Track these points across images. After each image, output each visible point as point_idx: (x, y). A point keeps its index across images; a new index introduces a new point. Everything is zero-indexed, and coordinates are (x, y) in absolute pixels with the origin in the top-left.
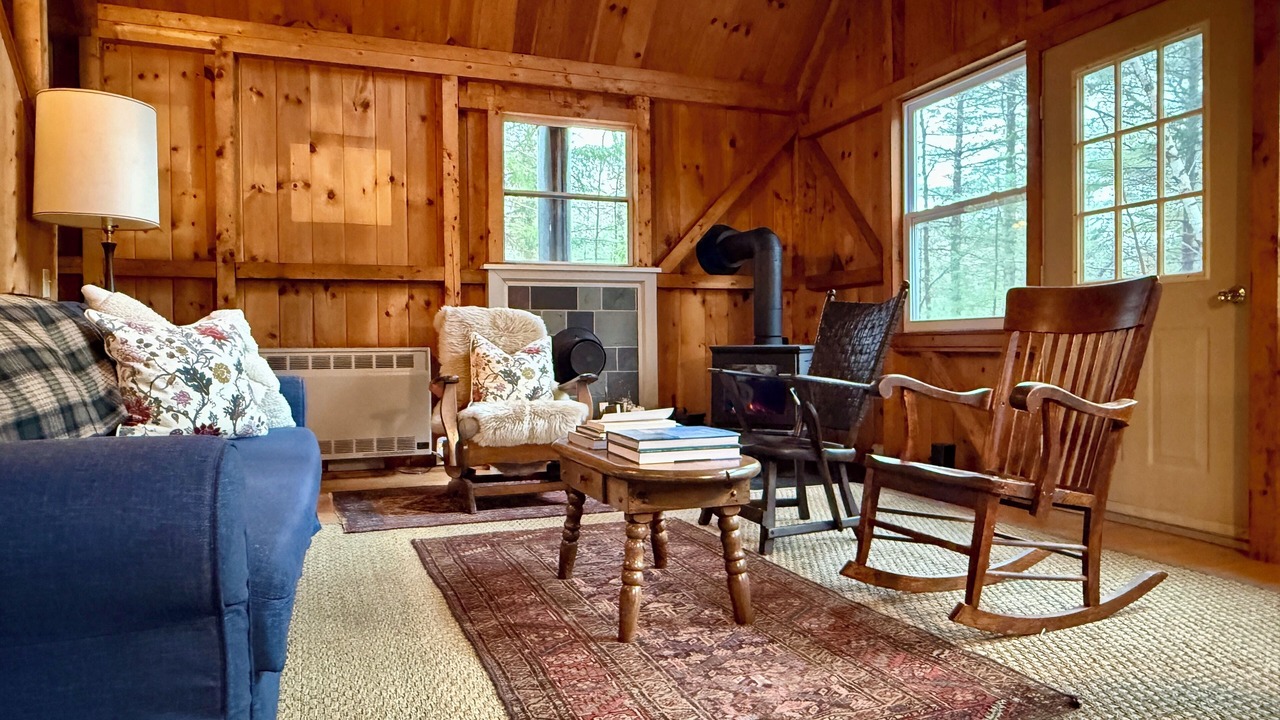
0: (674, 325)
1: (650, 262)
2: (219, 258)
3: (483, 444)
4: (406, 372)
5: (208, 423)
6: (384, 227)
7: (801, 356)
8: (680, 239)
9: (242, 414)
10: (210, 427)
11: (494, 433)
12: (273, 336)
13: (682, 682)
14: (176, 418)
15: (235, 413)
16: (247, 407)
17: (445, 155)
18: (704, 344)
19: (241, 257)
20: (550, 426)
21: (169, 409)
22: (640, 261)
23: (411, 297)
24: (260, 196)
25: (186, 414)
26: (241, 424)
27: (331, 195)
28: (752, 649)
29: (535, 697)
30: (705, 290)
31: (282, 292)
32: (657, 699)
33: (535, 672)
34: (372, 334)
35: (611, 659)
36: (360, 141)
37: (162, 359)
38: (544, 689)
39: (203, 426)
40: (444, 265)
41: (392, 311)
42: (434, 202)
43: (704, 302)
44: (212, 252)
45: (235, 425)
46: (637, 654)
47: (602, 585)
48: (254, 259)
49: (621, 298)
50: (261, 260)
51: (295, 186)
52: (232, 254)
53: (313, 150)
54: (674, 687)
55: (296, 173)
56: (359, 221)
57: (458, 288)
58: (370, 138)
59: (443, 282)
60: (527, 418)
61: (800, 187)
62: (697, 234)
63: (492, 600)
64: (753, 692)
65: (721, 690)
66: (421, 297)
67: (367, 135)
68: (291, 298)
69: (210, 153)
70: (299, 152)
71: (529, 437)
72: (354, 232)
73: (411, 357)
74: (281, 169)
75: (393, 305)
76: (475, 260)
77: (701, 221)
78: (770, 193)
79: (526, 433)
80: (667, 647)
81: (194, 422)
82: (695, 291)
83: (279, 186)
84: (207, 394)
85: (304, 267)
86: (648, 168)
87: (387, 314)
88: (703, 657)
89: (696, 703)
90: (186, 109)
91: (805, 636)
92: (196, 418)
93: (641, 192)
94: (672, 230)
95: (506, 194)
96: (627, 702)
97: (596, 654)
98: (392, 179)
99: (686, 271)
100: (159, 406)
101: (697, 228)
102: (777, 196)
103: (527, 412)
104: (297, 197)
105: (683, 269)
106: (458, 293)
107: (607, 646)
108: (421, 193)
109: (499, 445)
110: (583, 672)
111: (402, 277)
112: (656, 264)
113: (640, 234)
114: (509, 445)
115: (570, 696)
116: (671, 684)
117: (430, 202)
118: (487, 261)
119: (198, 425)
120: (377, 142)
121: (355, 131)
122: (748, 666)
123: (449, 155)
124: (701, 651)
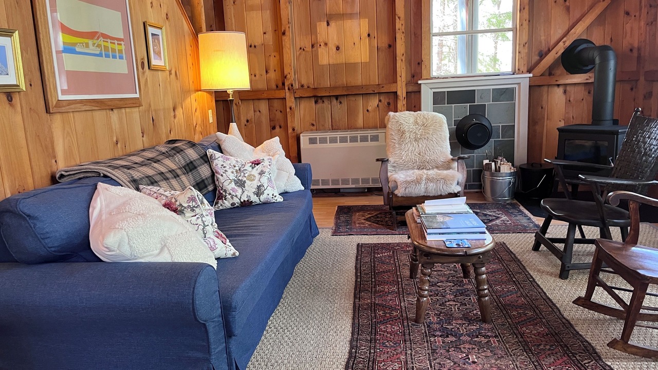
0: (542, 108)
1: (525, 69)
2: (286, 88)
3: (399, 195)
4: (374, 143)
5: (246, 199)
6: (366, 63)
7: (619, 136)
8: (549, 51)
9: (263, 193)
10: (248, 201)
11: (405, 190)
12: (313, 125)
13: (434, 351)
14: (232, 198)
15: (258, 193)
16: (265, 190)
17: (397, 18)
18: (564, 120)
19: (296, 86)
20: (437, 186)
21: (230, 194)
22: (519, 70)
23: (380, 101)
24: (304, 52)
25: (236, 196)
26: (263, 198)
27: (338, 48)
28: (483, 339)
29: (364, 346)
30: (566, 85)
31: (316, 102)
32: (416, 359)
33: (371, 333)
34: (360, 122)
35: (409, 332)
36: (351, 16)
37: (229, 173)
38: (371, 343)
39: (244, 201)
40: (396, 82)
41: (370, 109)
42: (392, 46)
43: (565, 92)
44: (283, 84)
45: (259, 199)
46: (423, 331)
47: (432, 286)
48: (302, 86)
49: (505, 94)
50: (306, 87)
51: (320, 45)
52: (292, 85)
53: (328, 24)
54: (428, 354)
55: (321, 38)
56: (352, 61)
57: (404, 95)
58: (357, 13)
59: (396, 92)
60: (424, 182)
61: (645, 6)
62: (561, 48)
63: (375, 288)
64: (464, 364)
65: (450, 360)
66: (385, 100)
67: (355, 12)
68: (320, 105)
69: (280, 34)
70: (322, 26)
71: (425, 192)
72: (350, 67)
73: (378, 136)
74: (313, 37)
75: (370, 106)
76: (415, 77)
77: (565, 39)
78: (622, 13)
79: (423, 190)
80: (440, 330)
81: (240, 200)
82: (558, 85)
83: (313, 46)
84: (244, 187)
85: (326, 89)
86: (527, 8)
87: (368, 111)
88: (454, 339)
89: (433, 364)
90: (268, 12)
91: (517, 337)
92: (240, 198)
93: (521, 25)
94: (543, 45)
95: (433, 36)
96: (403, 357)
97: (404, 328)
98: (369, 35)
99: (553, 72)
100: (226, 193)
101: (561, 43)
102: (627, 13)
103: (424, 179)
104: (322, 51)
105: (550, 71)
106: (405, 98)
107: (412, 324)
108: (384, 41)
109: (408, 195)
110: (392, 337)
111: (374, 91)
112: (529, 71)
113: (519, 52)
114: (414, 196)
115: (379, 349)
116: (428, 352)
117: (390, 46)
118: (421, 78)
119: (242, 201)
120: (361, 15)
121: (349, 11)
122: (473, 348)
123: (399, 18)
124: (455, 336)
